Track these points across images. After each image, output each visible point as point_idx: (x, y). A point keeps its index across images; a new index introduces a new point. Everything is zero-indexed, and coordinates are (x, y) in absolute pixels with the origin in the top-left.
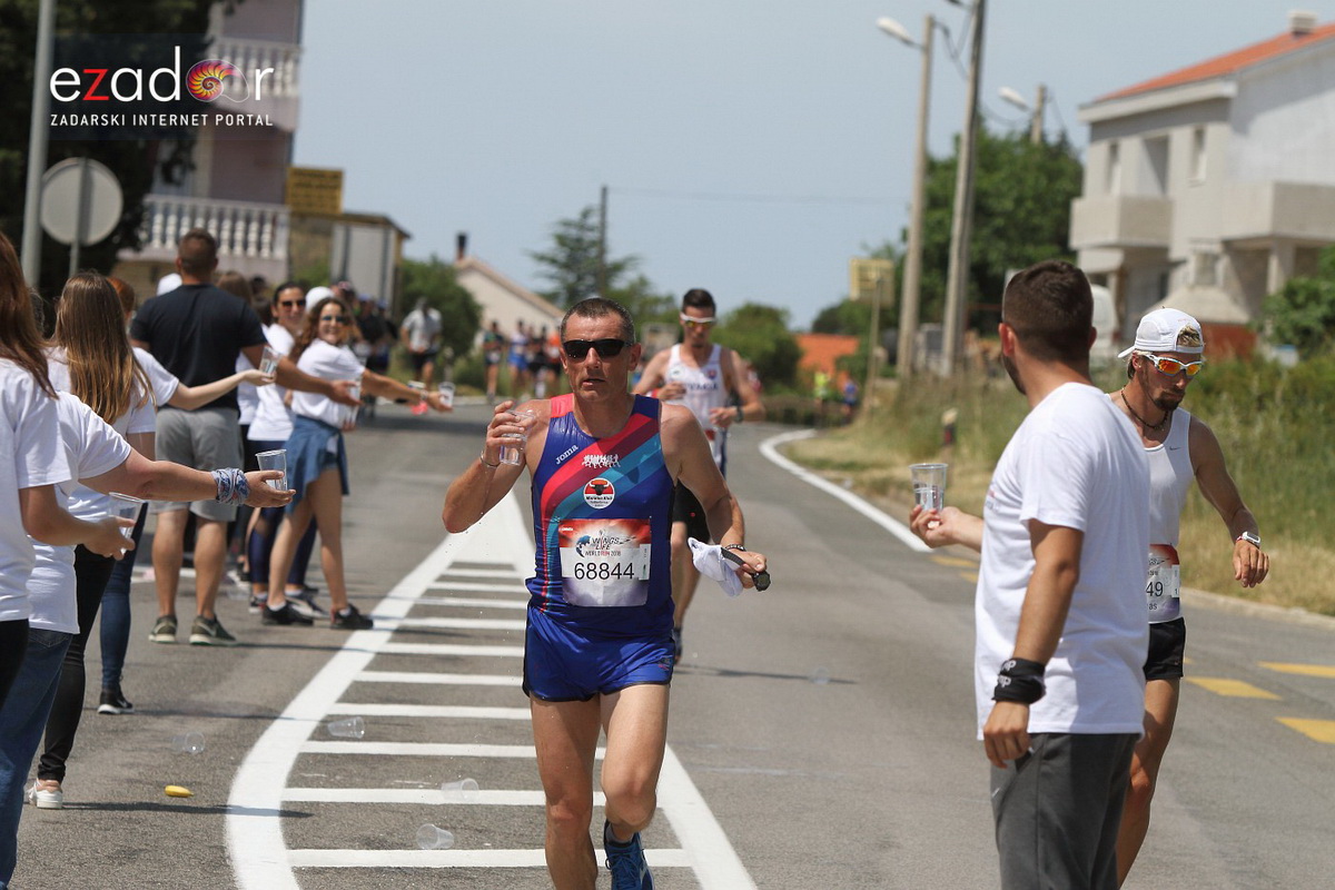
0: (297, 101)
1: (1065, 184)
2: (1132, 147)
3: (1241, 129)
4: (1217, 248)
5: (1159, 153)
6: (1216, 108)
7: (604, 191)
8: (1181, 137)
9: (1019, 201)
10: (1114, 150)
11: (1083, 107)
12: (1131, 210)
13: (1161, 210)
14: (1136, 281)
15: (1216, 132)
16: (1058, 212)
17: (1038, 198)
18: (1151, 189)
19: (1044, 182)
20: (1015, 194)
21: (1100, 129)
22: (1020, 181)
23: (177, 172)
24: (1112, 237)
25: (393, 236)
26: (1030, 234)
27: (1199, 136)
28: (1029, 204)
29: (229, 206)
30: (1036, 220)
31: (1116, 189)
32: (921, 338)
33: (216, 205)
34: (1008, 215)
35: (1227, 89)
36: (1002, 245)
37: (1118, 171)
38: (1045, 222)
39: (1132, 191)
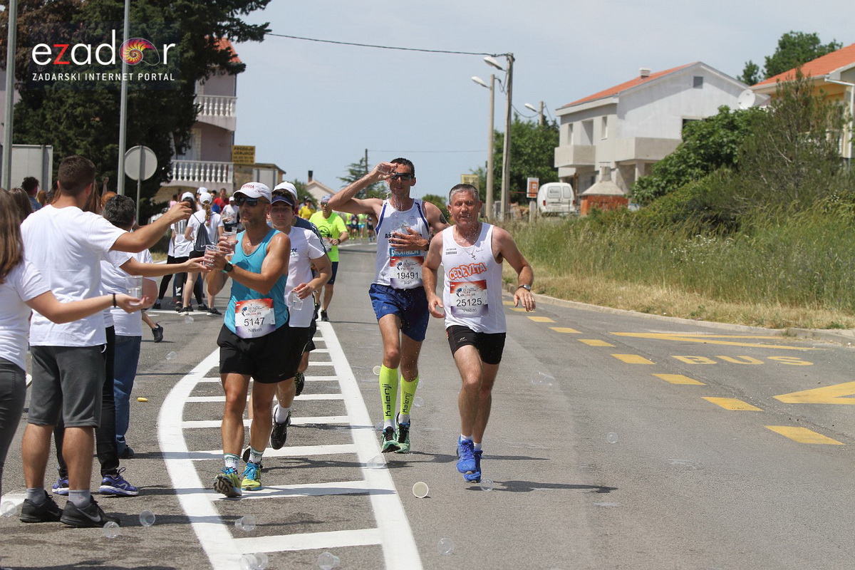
0: (235, 118)
1: (552, 141)
2: (578, 125)
3: (622, 117)
4: (613, 166)
5: (589, 127)
6: (611, 108)
7: (366, 151)
8: (597, 120)
9: (533, 149)
10: (571, 126)
11: (557, 110)
12: (578, 151)
13: (590, 150)
14: (582, 180)
15: (611, 118)
16: (550, 152)
17: (541, 147)
18: (587, 142)
19: (543, 140)
20: (531, 146)
21: (565, 118)
22: (533, 141)
23: (183, 149)
24: (571, 163)
25: (277, 172)
26: (539, 162)
27: (605, 119)
28: (537, 150)
29: (209, 163)
30: (541, 157)
31: (572, 143)
32: (495, 206)
33: (203, 163)
34: (529, 155)
35: (616, 100)
36: (527, 167)
37: (573, 134)
38: (545, 157)
39: (579, 143)
